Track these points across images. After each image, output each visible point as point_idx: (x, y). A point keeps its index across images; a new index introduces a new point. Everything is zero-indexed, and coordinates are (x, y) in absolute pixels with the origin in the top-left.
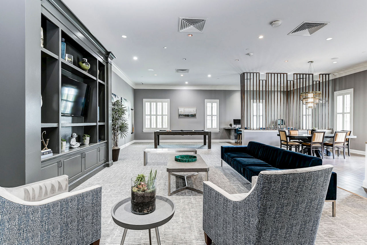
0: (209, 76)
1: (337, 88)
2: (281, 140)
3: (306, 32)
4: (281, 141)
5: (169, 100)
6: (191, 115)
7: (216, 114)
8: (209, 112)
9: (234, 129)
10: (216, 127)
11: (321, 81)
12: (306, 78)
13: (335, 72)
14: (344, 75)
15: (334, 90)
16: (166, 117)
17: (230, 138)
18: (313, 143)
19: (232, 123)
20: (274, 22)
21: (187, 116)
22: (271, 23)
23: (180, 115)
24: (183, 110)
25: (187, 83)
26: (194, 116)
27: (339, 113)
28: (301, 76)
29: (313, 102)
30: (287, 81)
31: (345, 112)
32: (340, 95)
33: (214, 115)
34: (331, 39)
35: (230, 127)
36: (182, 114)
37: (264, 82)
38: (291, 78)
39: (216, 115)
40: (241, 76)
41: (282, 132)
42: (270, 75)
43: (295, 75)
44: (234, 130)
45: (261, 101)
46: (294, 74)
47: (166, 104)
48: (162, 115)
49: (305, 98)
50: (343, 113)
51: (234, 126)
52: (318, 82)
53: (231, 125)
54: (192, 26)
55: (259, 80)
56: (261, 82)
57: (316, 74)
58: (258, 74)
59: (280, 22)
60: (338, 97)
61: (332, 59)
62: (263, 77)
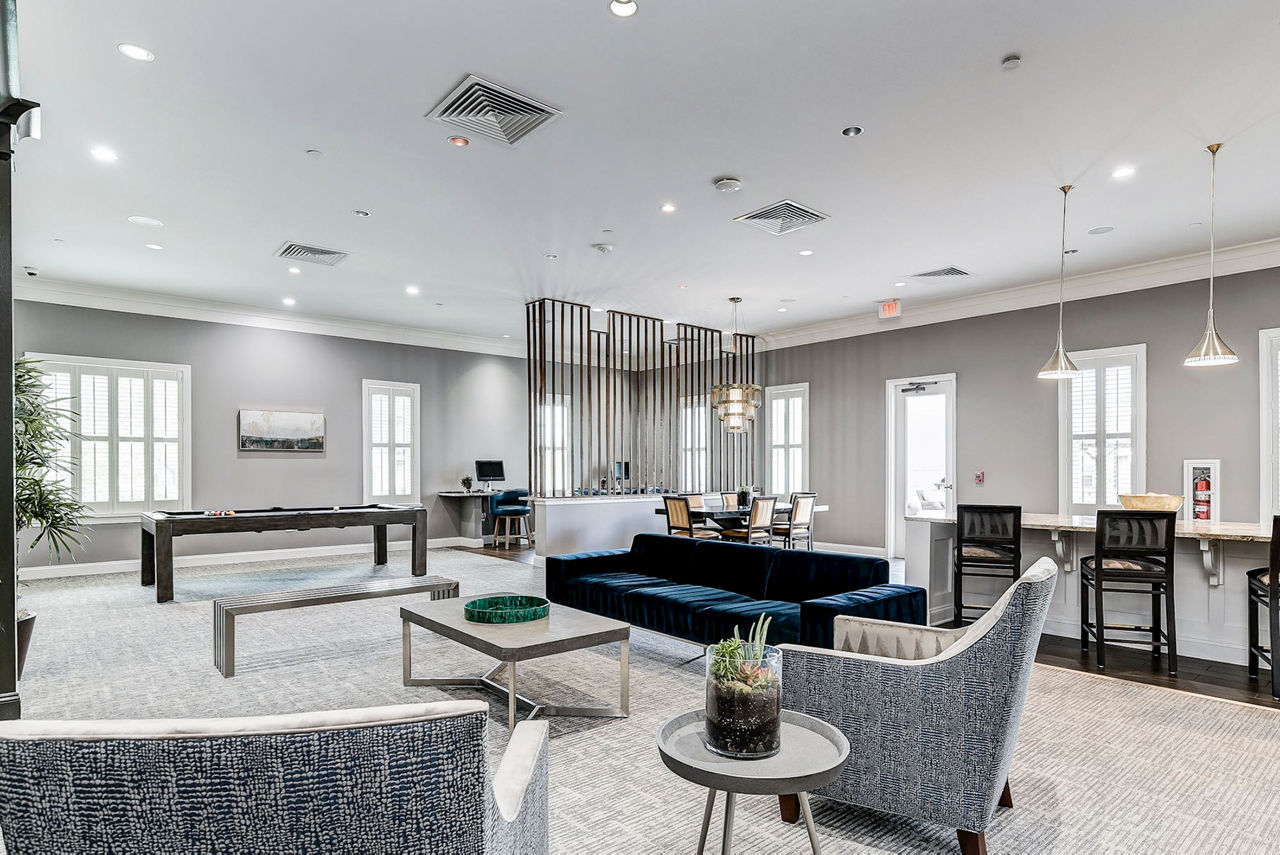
0: (412, 290)
1: (773, 377)
2: (671, 525)
3: (772, 226)
4: (670, 528)
5: (187, 369)
6: (302, 441)
7: (408, 441)
8: (378, 433)
9: (479, 497)
10: (408, 492)
11: (738, 354)
12: (699, 340)
13: (767, 334)
14: (787, 345)
15: (766, 383)
16: (173, 448)
17: (460, 533)
18: (754, 528)
19: (473, 475)
20: (725, 181)
21: (287, 445)
22: (718, 181)
23: (245, 444)
24: (260, 421)
25: (289, 302)
26: (314, 445)
27: (777, 446)
28: (694, 334)
29: (742, 414)
30: (662, 343)
31: (791, 443)
32: (778, 397)
33: (400, 445)
34: (810, 253)
35: (465, 490)
36: (255, 435)
37: (603, 338)
38: (670, 335)
39: (407, 445)
40: (528, 308)
41: (676, 502)
42: (618, 317)
43: (682, 328)
44: (481, 499)
45: (558, 397)
46: (679, 324)
47: (173, 386)
48: (149, 441)
49: (725, 402)
50: (787, 447)
51: (477, 485)
52: (731, 355)
53: (467, 483)
54: (490, 117)
55: (589, 331)
56: (594, 336)
57: (727, 333)
58: (585, 310)
59: (738, 186)
60: (774, 402)
61: (782, 301)
62: (600, 324)
